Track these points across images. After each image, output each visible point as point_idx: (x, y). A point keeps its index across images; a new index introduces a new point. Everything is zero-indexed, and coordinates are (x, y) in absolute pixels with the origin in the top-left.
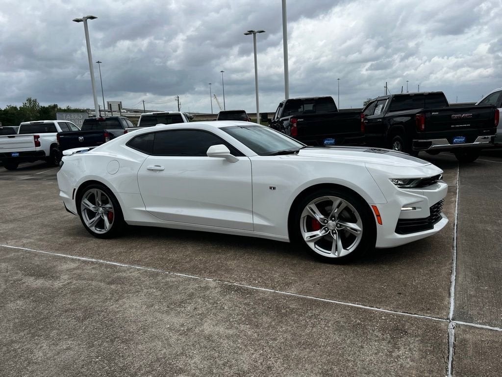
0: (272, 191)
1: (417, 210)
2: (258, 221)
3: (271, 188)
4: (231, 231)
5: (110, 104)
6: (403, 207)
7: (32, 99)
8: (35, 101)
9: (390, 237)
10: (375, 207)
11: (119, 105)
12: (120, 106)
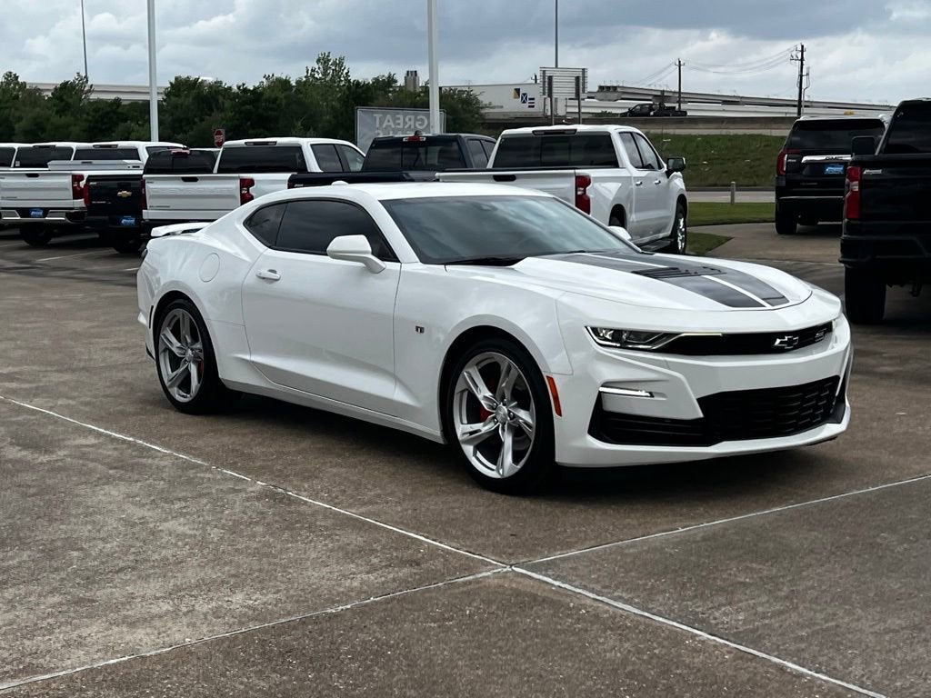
0: (418, 334)
1: (656, 398)
2: (399, 395)
3: (417, 328)
4: (367, 415)
5: (550, 78)
6: (602, 386)
7: (332, 58)
8: (339, 64)
9: (578, 443)
10: (551, 380)
11: (577, 78)
12: (580, 82)
